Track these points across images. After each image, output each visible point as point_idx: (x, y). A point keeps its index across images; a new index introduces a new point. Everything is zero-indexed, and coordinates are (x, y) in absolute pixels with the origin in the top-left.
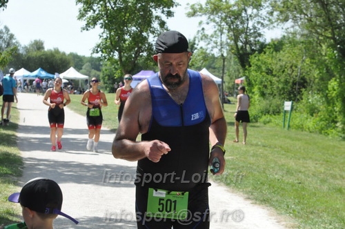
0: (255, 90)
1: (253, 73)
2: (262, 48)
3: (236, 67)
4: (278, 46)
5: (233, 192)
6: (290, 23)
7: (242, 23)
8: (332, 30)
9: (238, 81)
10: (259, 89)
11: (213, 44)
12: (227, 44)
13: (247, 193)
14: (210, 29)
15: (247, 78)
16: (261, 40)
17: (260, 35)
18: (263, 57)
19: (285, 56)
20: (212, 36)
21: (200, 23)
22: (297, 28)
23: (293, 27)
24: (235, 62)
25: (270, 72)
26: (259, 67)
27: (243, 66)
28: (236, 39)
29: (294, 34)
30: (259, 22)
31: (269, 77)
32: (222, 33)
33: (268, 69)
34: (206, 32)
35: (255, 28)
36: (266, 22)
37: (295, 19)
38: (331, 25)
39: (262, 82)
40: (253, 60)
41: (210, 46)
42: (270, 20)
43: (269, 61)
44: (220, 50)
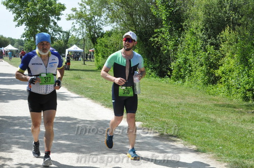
0: (100, 54)
1: (99, 47)
2: (102, 35)
3: (89, 44)
4: (109, 34)
5: (95, 102)
6: (115, 24)
7: (93, 23)
8: (135, 27)
9: (91, 50)
10: (102, 54)
11: (79, 33)
12: (86, 33)
13: (102, 102)
14: (77, 26)
15: (95, 49)
16: (102, 31)
17: (101, 29)
18: (103, 39)
19: (113, 39)
20: (78, 29)
21: (73, 23)
22: (118, 26)
23: (116, 25)
24: (89, 42)
25: (106, 46)
26: (101, 44)
27: (94, 43)
28: (90, 31)
29: (117, 28)
30: (100, 23)
31: (106, 48)
32: (83, 28)
33: (105, 45)
34: (76, 28)
35: (99, 25)
36: (104, 23)
37: (117, 22)
38: (135, 25)
39: (103, 51)
40: (98, 41)
41: (77, 34)
42: (106, 22)
43: (106, 41)
44: (83, 36)
